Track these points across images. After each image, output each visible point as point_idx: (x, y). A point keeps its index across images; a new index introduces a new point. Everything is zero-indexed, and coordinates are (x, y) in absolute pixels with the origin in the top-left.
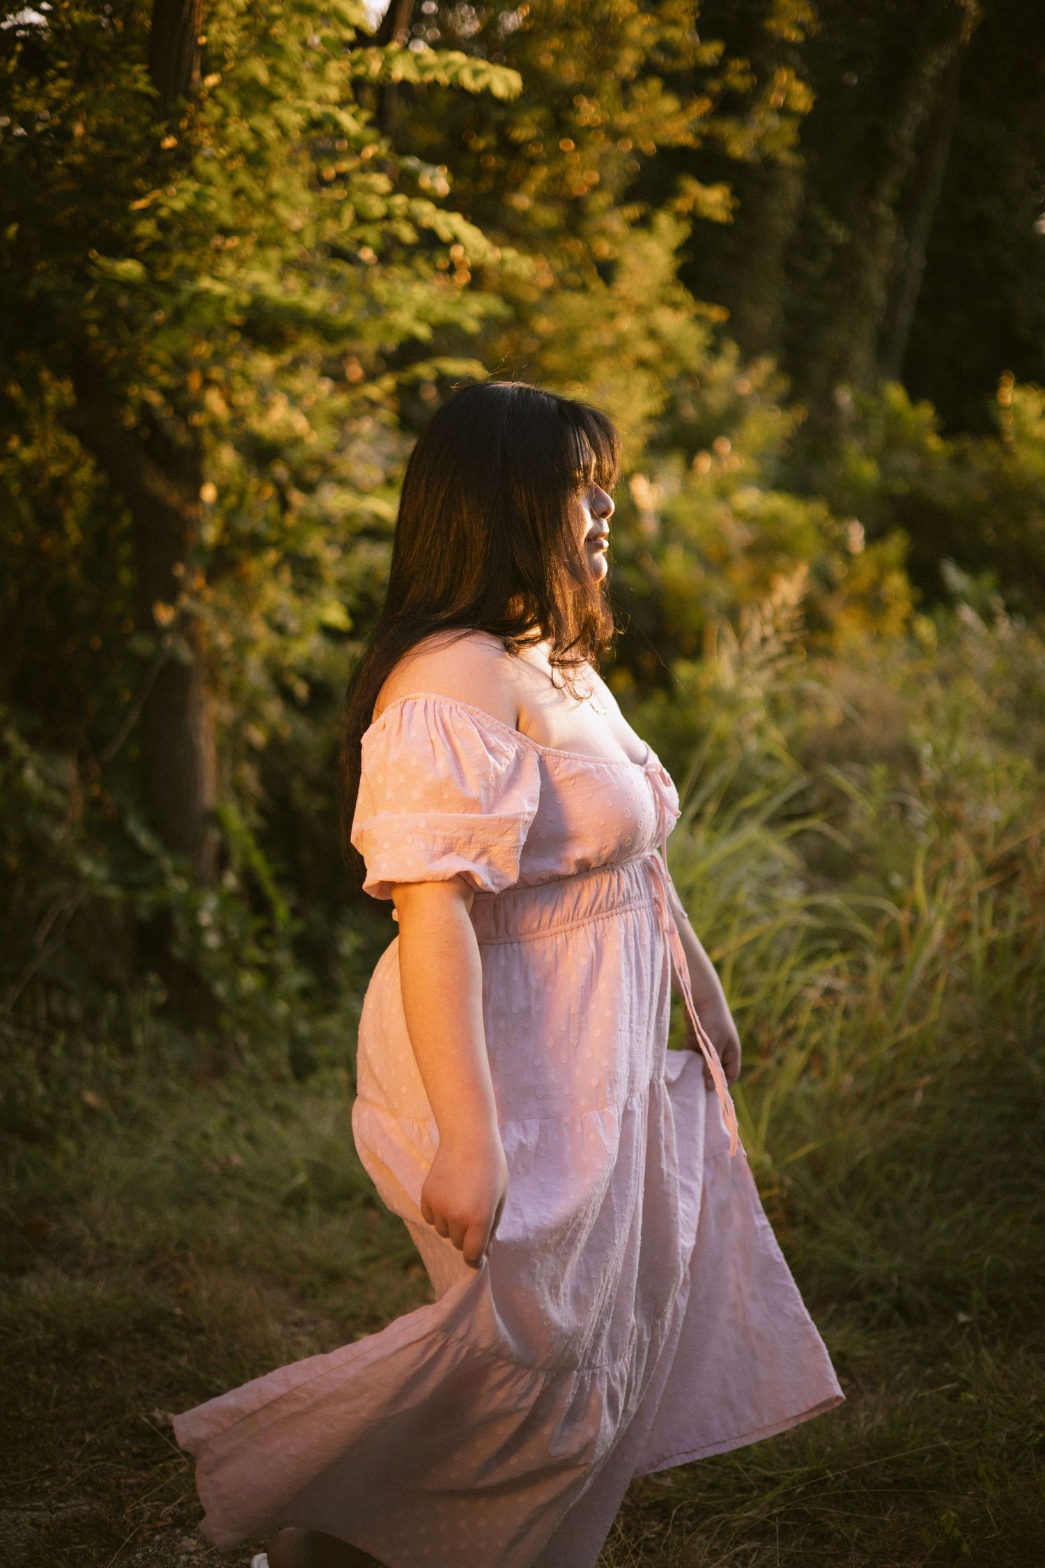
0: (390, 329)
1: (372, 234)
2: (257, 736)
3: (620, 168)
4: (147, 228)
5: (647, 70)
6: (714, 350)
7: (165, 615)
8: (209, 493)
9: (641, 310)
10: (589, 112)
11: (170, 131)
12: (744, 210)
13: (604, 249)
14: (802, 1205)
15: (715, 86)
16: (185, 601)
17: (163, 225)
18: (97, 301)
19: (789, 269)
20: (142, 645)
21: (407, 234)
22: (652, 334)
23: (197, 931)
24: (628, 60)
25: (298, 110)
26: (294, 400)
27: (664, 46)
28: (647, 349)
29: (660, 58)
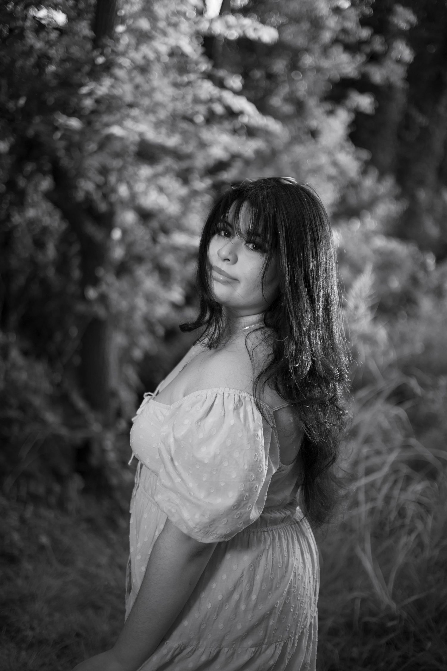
0: (209, 156)
1: (202, 109)
2: (137, 354)
3: (322, 87)
4: (88, 103)
5: (336, 41)
6: (364, 172)
7: (92, 293)
8: (117, 234)
9: (330, 153)
10: (308, 60)
11: (102, 54)
12: (379, 109)
13: (314, 123)
14: (412, 628)
15: (368, 50)
16: (104, 288)
17: (98, 101)
18: (62, 138)
19: (400, 137)
20: (81, 308)
21: (219, 109)
22: (335, 164)
23: (103, 451)
24: (327, 36)
25: (165, 44)
26: (161, 190)
27: (344, 31)
28: (332, 171)
29: (342, 37)
